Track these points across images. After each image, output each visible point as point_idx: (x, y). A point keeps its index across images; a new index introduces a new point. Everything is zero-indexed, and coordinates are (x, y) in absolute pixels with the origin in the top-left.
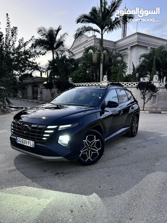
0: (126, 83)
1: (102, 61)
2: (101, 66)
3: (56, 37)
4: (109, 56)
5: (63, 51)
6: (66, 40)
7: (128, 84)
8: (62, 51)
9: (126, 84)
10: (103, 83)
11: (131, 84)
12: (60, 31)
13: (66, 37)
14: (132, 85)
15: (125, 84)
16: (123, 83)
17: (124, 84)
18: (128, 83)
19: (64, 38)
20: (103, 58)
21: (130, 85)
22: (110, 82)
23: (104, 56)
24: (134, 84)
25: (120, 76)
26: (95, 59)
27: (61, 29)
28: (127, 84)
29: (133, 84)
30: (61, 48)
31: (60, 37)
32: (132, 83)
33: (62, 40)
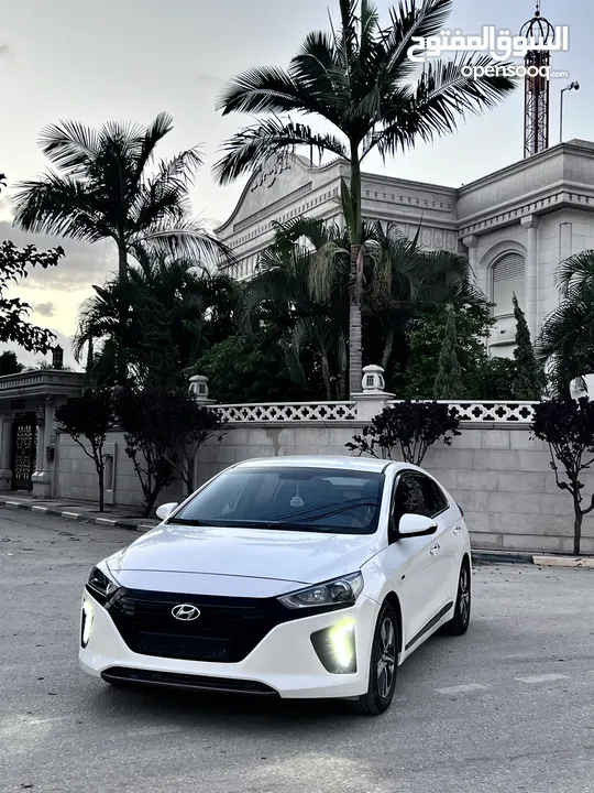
0: (478, 403)
1: (359, 290)
2: (355, 318)
3: (140, 169)
4: (393, 269)
5: (173, 240)
6: (189, 186)
7: (492, 412)
8: (170, 238)
9: (481, 407)
10: (359, 407)
11: (509, 413)
12: (159, 143)
13: (192, 167)
14: (513, 418)
15: (477, 412)
16: (465, 407)
17: (469, 412)
18: (489, 407)
19: (181, 177)
20: (360, 274)
21: (501, 412)
22: (395, 398)
23: (368, 270)
24: (520, 408)
25: (448, 370)
26: (319, 281)
27: (165, 132)
28: (486, 412)
29: (516, 413)
30: (166, 222)
31: (158, 171)
32: (513, 407)
33: (171, 185)
